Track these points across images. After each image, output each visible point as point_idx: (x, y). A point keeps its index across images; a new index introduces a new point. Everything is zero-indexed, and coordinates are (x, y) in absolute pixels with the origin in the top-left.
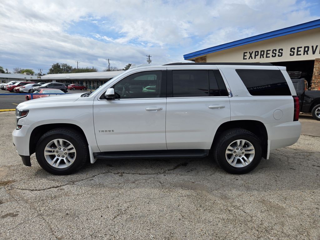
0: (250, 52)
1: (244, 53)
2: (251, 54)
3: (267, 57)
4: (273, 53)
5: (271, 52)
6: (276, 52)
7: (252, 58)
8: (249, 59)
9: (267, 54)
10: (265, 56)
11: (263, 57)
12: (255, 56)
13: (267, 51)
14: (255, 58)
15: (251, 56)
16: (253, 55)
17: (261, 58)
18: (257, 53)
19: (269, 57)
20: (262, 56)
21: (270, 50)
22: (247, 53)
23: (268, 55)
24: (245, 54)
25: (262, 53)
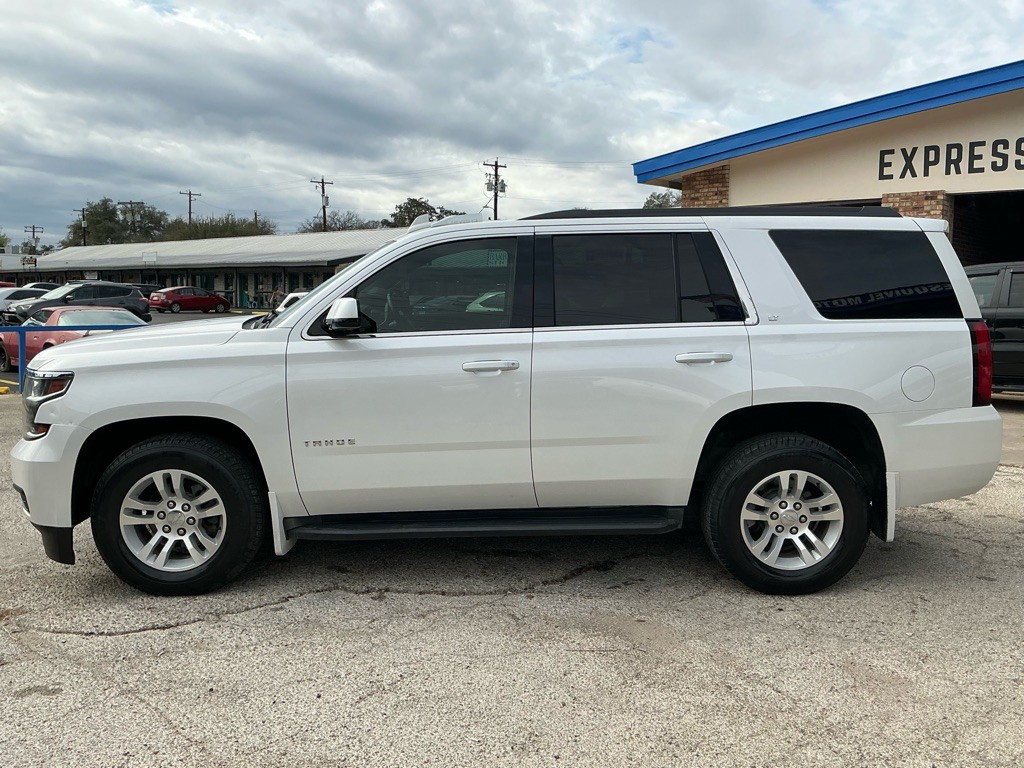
0: (904, 151)
1: (883, 154)
2: (909, 159)
3: (972, 170)
4: (995, 153)
5: (985, 151)
6: (1005, 152)
7: (914, 175)
8: (903, 176)
9: (973, 157)
10: (964, 165)
11: (958, 171)
12: (927, 164)
13: (973, 145)
14: (926, 174)
15: (909, 166)
16: (918, 163)
17: (948, 172)
18: (932, 153)
19: (981, 170)
20: (953, 164)
21: (983, 144)
22: (892, 152)
23: (977, 164)
24: (887, 158)
25: (954, 156)
